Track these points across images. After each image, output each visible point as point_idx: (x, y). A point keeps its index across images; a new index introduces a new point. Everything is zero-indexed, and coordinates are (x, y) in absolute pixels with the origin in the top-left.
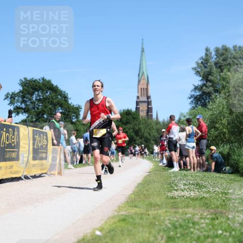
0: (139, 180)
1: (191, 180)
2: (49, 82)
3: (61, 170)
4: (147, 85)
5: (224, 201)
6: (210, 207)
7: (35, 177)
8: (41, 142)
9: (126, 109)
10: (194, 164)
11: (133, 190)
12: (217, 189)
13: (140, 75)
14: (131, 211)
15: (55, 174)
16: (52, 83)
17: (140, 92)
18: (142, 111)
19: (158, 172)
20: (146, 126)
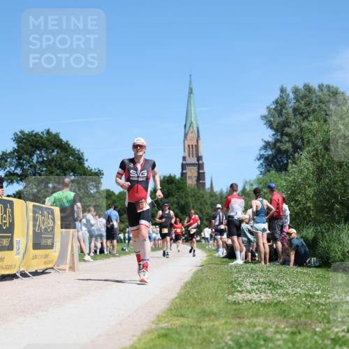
0: (187, 278)
1: (261, 277)
2: (56, 136)
3: (74, 264)
4: (197, 141)
5: (309, 307)
6: (290, 316)
7: (36, 273)
8: (46, 222)
9: (168, 175)
10: (265, 254)
11: (178, 291)
12: (299, 290)
13: (187, 126)
14: (175, 322)
15: (65, 270)
16: (61, 137)
17: (187, 150)
18: (190, 177)
19: (215, 266)
20: (195, 200)
